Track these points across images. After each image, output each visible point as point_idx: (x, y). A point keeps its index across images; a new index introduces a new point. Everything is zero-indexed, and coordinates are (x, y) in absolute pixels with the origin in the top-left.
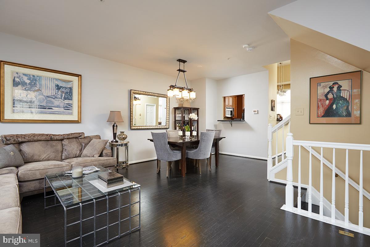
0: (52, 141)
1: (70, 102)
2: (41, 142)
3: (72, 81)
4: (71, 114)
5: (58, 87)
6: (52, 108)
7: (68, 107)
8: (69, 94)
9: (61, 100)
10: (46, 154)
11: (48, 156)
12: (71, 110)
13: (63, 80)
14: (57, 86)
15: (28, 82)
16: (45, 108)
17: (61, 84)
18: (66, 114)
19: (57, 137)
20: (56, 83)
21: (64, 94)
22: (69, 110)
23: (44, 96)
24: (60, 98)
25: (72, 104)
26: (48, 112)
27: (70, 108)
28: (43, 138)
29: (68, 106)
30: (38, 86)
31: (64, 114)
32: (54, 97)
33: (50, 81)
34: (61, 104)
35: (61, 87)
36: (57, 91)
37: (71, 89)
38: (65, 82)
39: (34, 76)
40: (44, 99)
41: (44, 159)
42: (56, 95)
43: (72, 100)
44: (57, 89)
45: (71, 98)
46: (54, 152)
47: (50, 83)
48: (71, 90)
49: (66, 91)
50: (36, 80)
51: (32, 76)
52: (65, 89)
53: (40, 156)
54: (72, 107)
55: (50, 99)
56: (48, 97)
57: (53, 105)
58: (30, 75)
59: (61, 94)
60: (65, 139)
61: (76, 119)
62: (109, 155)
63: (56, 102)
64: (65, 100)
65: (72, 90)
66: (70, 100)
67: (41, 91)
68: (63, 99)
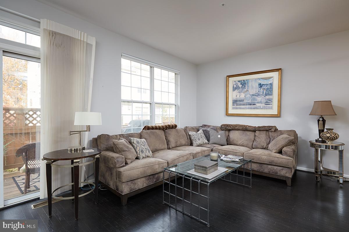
0: (247, 132)
1: (270, 97)
2: (239, 131)
3: (273, 77)
4: (272, 108)
5: (261, 86)
6: (256, 104)
7: (268, 103)
8: (270, 90)
9: (262, 96)
10: (242, 141)
11: (243, 143)
12: (271, 104)
13: (265, 78)
14: (260, 84)
15: (240, 86)
16: (251, 105)
17: (263, 82)
18: (266, 109)
19: (250, 128)
20: (259, 82)
21: (265, 91)
22: (269, 104)
23: (250, 95)
24: (262, 95)
25: (272, 99)
26: (253, 108)
27: (270, 103)
28: (241, 128)
29: (268, 101)
30: (246, 88)
31: (264, 109)
32: (257, 95)
33: (255, 81)
34: (262, 100)
35: (263, 85)
36: (259, 89)
37: (271, 84)
38: (266, 79)
39: (244, 81)
40: (250, 97)
41: (240, 144)
42: (259, 92)
43: (272, 95)
44: (260, 87)
45: (271, 94)
46: (246, 140)
47: (255, 84)
48: (271, 86)
49: (267, 88)
50: (245, 84)
51: (243, 81)
52: (266, 86)
53: (237, 142)
54: (272, 101)
55: (254, 96)
56: (253, 95)
57: (256, 102)
58: (242, 81)
59: (263, 91)
60: (257, 130)
61: (276, 113)
62: (289, 154)
63: (259, 99)
64: (266, 96)
65: (273, 85)
66: (270, 95)
67: (248, 91)
68: (264, 95)
